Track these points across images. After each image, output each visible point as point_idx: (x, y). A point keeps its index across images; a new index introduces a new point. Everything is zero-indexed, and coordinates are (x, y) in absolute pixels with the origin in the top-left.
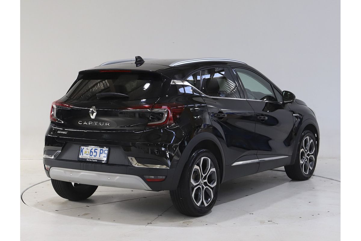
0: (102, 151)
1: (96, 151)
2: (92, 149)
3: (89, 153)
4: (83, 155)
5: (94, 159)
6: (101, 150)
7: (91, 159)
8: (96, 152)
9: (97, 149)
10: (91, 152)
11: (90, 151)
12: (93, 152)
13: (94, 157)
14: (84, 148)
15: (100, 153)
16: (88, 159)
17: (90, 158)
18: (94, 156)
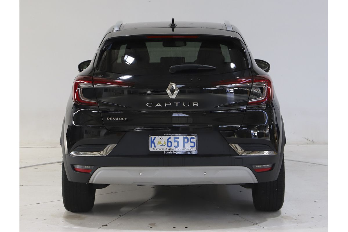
0: (186, 140)
1: (176, 140)
2: (170, 138)
3: (165, 143)
4: (155, 147)
5: (175, 150)
6: (184, 138)
7: (171, 151)
8: (178, 142)
9: (178, 138)
10: (168, 141)
11: (166, 141)
12: (173, 141)
13: (175, 148)
14: (155, 138)
15: (184, 142)
16: (166, 151)
17: (169, 150)
18: (175, 146)
